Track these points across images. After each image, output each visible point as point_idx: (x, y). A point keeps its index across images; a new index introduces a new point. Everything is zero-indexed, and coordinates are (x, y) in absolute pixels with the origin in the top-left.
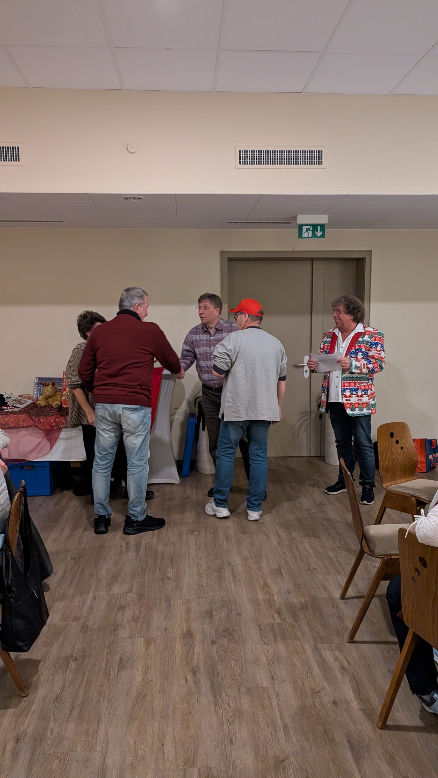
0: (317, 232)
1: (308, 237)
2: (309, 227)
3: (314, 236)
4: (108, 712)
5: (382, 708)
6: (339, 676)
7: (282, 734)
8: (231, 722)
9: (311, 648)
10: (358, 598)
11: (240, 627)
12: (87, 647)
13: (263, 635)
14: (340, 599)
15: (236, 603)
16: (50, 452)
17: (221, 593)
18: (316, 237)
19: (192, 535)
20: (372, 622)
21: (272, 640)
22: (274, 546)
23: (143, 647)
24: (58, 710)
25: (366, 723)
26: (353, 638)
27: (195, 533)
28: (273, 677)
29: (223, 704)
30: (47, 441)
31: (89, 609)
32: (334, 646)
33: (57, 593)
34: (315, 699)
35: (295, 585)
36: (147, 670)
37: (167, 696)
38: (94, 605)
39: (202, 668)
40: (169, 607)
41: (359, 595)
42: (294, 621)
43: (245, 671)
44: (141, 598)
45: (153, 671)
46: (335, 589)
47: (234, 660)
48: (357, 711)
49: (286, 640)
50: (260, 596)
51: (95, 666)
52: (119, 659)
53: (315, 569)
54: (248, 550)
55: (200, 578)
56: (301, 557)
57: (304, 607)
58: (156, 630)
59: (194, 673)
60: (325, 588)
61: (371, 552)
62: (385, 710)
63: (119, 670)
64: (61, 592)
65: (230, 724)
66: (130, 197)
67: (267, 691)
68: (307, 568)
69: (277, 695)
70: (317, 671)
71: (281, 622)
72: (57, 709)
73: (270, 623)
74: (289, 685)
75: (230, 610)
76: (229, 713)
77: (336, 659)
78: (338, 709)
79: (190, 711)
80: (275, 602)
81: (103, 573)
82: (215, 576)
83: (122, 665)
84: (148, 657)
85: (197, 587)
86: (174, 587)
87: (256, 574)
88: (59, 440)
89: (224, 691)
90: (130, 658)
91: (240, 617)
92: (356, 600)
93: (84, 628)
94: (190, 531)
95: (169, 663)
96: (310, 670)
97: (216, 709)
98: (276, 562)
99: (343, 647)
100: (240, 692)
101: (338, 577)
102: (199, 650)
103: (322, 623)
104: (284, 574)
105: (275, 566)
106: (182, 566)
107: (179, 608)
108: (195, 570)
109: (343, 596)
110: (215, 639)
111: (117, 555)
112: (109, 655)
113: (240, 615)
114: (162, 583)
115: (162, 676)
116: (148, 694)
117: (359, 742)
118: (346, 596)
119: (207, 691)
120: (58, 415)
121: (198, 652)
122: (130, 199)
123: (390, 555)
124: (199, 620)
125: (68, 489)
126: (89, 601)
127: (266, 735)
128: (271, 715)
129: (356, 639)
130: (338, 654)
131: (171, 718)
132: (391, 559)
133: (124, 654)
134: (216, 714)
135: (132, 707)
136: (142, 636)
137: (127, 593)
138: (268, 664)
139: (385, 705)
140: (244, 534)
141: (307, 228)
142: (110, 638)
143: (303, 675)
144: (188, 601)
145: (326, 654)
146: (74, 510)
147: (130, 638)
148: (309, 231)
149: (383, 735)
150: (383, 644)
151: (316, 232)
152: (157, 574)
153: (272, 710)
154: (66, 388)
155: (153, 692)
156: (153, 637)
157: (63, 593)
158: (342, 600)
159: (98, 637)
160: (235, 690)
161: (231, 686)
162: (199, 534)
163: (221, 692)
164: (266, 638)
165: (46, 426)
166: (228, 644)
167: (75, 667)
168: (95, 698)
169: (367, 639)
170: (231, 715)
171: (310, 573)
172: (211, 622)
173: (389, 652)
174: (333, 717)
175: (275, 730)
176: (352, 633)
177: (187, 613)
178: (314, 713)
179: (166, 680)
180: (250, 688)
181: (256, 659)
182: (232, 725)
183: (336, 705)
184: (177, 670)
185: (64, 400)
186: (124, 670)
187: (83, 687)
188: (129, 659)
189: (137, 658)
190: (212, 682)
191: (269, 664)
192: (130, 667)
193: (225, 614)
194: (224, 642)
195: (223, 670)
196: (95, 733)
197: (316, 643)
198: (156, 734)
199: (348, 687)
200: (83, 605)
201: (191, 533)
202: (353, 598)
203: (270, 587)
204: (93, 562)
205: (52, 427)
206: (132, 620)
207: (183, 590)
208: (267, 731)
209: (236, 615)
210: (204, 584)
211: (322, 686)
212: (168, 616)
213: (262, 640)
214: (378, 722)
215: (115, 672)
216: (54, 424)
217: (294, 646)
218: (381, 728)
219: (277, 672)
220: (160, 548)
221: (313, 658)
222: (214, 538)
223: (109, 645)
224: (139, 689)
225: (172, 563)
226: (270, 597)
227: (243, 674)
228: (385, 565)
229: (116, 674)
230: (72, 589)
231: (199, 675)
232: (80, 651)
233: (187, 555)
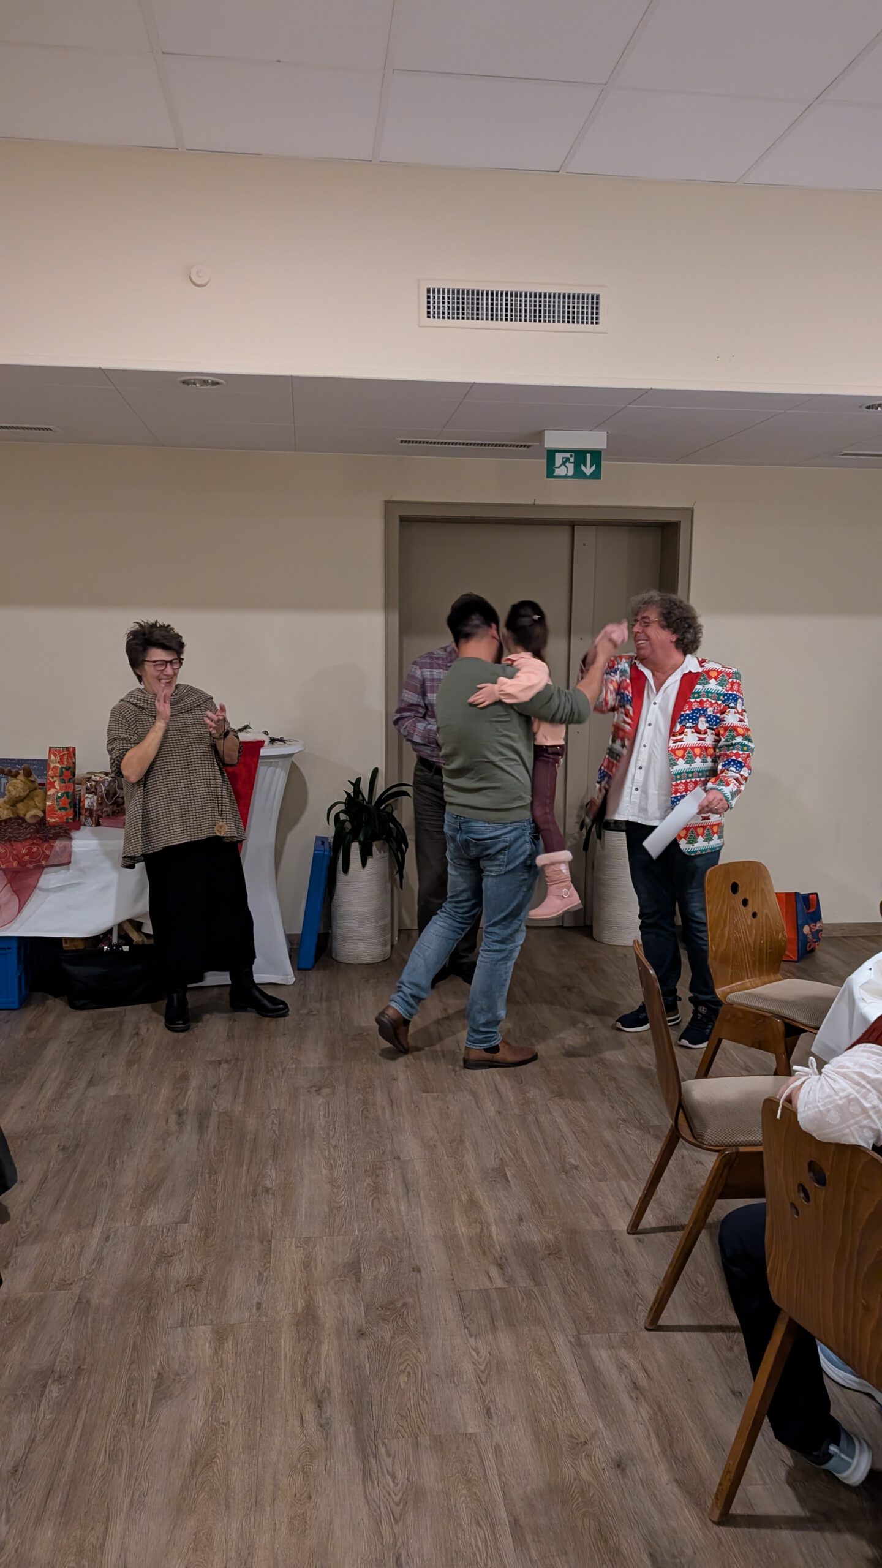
0: (585, 466)
1: (566, 477)
2: (568, 455)
3: (579, 474)
4: (129, 1500)
5: (722, 1479)
6: (628, 1405)
7: (507, 1542)
8: (397, 1517)
9: (568, 1344)
10: (664, 1232)
11: (419, 1299)
12: (85, 1349)
13: (468, 1316)
14: (629, 1233)
15: (410, 1244)
16: (19, 918)
17: (380, 1222)
18: (583, 475)
19: (319, 1094)
20: (695, 1283)
21: (486, 1326)
22: (490, 1117)
23: (209, 1347)
24: (18, 1495)
25: (686, 1511)
26: (658, 1320)
27: (325, 1091)
28: (488, 1410)
29: (380, 1474)
30: (13, 893)
31: (94, 1260)
32: (615, 1337)
33: (24, 1226)
34: (577, 1460)
35: (533, 1203)
36: (217, 1398)
37: (260, 1459)
38: (105, 1252)
39: (336, 1391)
40: (267, 1253)
41: (667, 1224)
42: (532, 1283)
43: (428, 1400)
44: (207, 1236)
45: (231, 1400)
46: (617, 1212)
47: (406, 1374)
48: (667, 1484)
49: (515, 1326)
50: (462, 1228)
51: (103, 1393)
52: (156, 1376)
53: (576, 1168)
54: (436, 1127)
55: (335, 1191)
56: (545, 1143)
57: (554, 1252)
58: (238, 1306)
59: (320, 1404)
60: (597, 1210)
61: (696, 1139)
62: (727, 1485)
63: (156, 1402)
64: (34, 1223)
65: (397, 1522)
66: (195, 379)
67: (475, 1442)
68: (559, 1165)
69: (498, 1451)
70: (581, 1395)
71: (506, 1286)
72: (14, 1494)
73: (481, 1287)
74: (521, 1426)
75: (397, 1260)
76: (393, 1495)
77: (622, 1367)
78: (626, 1480)
79: (309, 1492)
80: (492, 1242)
81: (128, 1179)
82: (365, 1184)
83: (162, 1389)
84: (220, 1369)
85: (326, 1209)
86: (279, 1209)
87: (453, 1180)
88: (37, 891)
89: (384, 1444)
90: (180, 1373)
91: (418, 1276)
92: (661, 1235)
93: (82, 1306)
94: (314, 1086)
95: (266, 1381)
96: (566, 1393)
97: (365, 1486)
98: (495, 1153)
99: (634, 1339)
100: (417, 1445)
101: (623, 1183)
102: (330, 1351)
103: (591, 1287)
104: (510, 1179)
105: (492, 1162)
106: (295, 1165)
107: (289, 1256)
108: (325, 1172)
109: (634, 1228)
110: (364, 1323)
111: (157, 1139)
112: (134, 1366)
113: (419, 1271)
114: (252, 1202)
115: (249, 1412)
116: (218, 1455)
117: (674, 1557)
118: (640, 1228)
119: (346, 1446)
120: (35, 838)
121: (327, 1355)
122: (194, 384)
123: (737, 1145)
124: (332, 1283)
125: (56, 995)
126: (94, 1242)
127: (474, 1546)
128: (484, 1497)
129: (661, 1322)
130: (624, 1354)
131: (268, 1509)
132: (738, 1153)
133: (168, 1360)
134: (366, 1497)
135: (182, 1486)
136: (208, 1322)
137: (177, 1223)
138: (477, 1382)
139: (727, 1471)
140: (428, 1092)
141: (563, 458)
142: (138, 1327)
143: (553, 1406)
144: (307, 1240)
145: (601, 1357)
146: (68, 1040)
147: (182, 1325)
148: (567, 464)
149: (723, 1539)
150: (718, 1331)
151: (583, 467)
152: (243, 1180)
153: (486, 1486)
154: (54, 782)
155: (229, 1451)
156: (232, 1323)
157: (37, 1225)
158: (632, 1236)
159: (112, 1325)
160: (407, 1443)
161: (399, 1433)
162: (333, 1093)
163: (376, 1447)
164: (473, 1322)
165: (10, 861)
166: (393, 1338)
167: (57, 1395)
168: (100, 1467)
169: (685, 1321)
170: (397, 1499)
171: (565, 1177)
172: (357, 1286)
173: (731, 1349)
174: (616, 1498)
175: (494, 1533)
176: (654, 1309)
177: (305, 1269)
178: (576, 1491)
179: (259, 1421)
180: (440, 1436)
181: (452, 1369)
182: (401, 1523)
183: (623, 1470)
184: (282, 1398)
185: (49, 806)
186: (167, 1402)
187: (76, 1441)
188: (178, 1374)
189: (196, 1372)
190: (356, 1421)
191: (481, 1382)
192: (179, 1395)
193: (387, 1270)
194: (385, 1331)
195: (381, 1396)
196: (98, 1551)
197: (578, 1331)
198: (234, 1547)
199: (648, 1430)
200: (81, 1251)
201: (316, 1091)
202: (654, 1230)
203: (482, 1208)
204: (107, 1155)
205: (23, 864)
206: (187, 1286)
207: (298, 1217)
208: (476, 1536)
209: (409, 1272)
210: (343, 1202)
211: (593, 1429)
212: (266, 1274)
213: (465, 1327)
214: (712, 1510)
215: (146, 1406)
216: (27, 858)
217: (534, 1340)
218: (719, 1523)
219: (497, 1399)
220: (252, 1123)
221: (574, 1367)
222: (365, 1102)
223: (135, 1343)
224: (199, 1444)
225: (274, 1156)
226: (482, 1229)
227: (425, 1406)
228: (725, 1167)
229: (149, 1408)
230: (58, 1217)
231: (329, 1410)
232: (71, 1359)
233: (307, 1141)
